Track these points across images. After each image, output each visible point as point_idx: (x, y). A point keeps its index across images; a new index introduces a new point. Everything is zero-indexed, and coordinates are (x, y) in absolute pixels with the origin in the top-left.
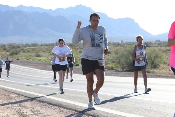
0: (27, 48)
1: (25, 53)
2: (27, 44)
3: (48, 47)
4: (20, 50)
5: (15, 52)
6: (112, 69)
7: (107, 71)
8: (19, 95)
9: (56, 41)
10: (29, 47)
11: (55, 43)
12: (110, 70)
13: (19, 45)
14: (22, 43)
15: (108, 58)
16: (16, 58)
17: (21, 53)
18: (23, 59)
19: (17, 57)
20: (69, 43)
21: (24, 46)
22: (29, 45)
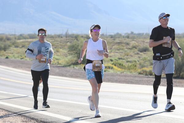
0: (21, 41)
1: (18, 48)
2: (21, 35)
3: (53, 40)
4: (11, 43)
5: (3, 46)
6: (151, 74)
7: (144, 77)
8: (9, 111)
9: (66, 31)
10: (24, 40)
11: (64, 33)
12: (147, 76)
13: (9, 36)
14: (13, 33)
15: (145, 58)
16: (4, 55)
17: (13, 49)
18: (15, 58)
19: (6, 54)
20: (85, 34)
21: (17, 38)
22: (24, 36)
